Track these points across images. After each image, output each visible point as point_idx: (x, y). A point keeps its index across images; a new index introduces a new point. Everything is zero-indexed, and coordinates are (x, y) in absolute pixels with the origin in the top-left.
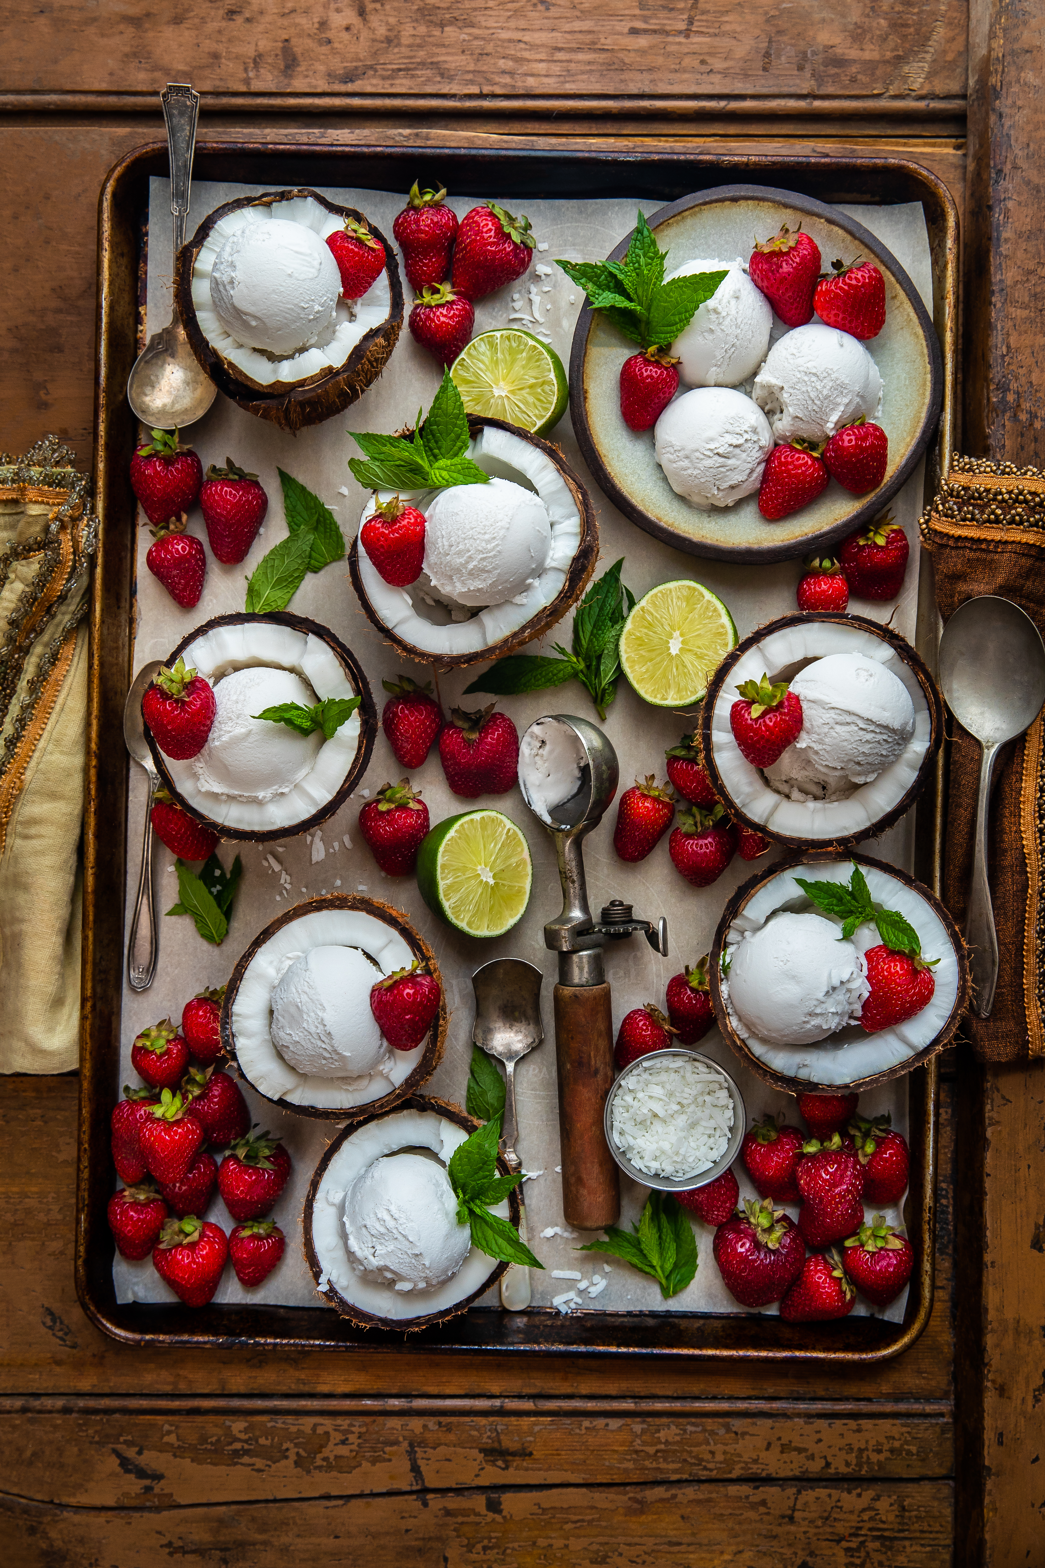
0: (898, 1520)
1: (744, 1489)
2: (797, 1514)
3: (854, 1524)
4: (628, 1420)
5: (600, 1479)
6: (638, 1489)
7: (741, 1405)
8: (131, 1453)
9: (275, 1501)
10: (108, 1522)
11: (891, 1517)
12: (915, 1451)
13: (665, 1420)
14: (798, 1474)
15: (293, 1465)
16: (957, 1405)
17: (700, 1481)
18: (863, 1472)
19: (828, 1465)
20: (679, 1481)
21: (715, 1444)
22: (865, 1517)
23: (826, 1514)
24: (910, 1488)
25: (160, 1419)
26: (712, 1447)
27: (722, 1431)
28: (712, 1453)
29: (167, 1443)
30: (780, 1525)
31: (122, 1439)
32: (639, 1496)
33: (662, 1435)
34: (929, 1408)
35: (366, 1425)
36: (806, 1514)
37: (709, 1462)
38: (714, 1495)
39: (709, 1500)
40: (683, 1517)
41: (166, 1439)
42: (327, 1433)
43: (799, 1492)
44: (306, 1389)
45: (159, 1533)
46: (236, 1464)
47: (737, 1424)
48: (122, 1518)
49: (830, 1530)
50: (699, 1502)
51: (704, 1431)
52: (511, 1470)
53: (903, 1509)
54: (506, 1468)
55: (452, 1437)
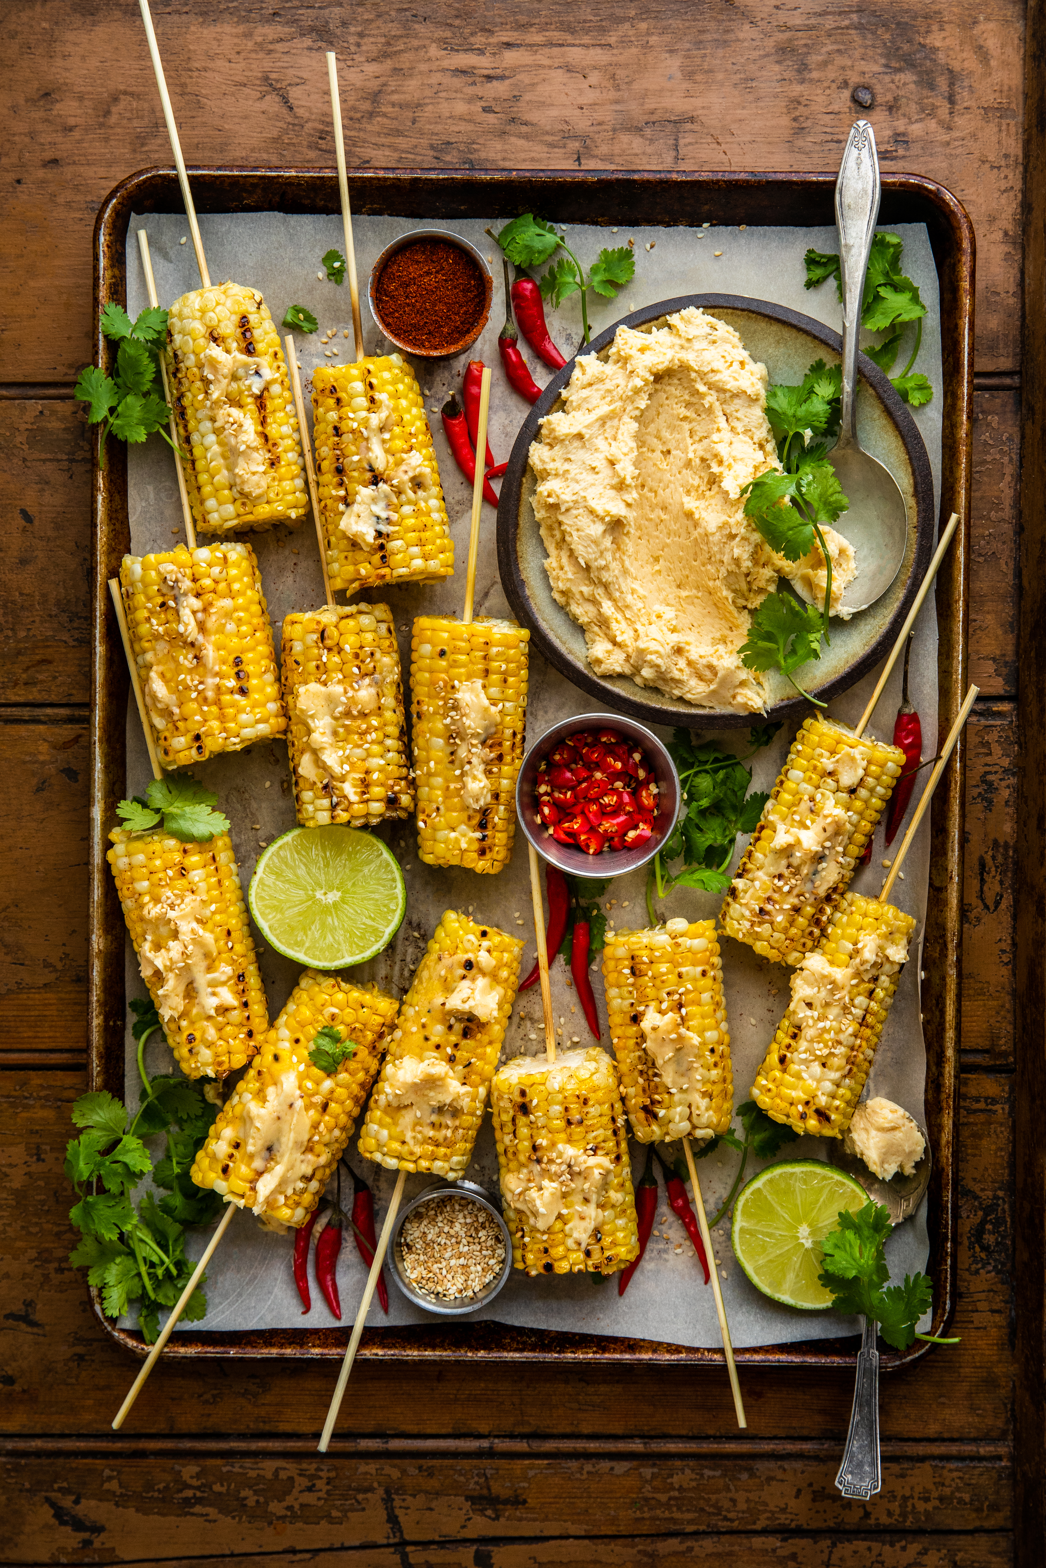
1: (773, 1542)
4: (636, 1464)
5: (606, 1530)
6: (649, 1541)
7: (767, 1446)
8: (67, 1502)
9: (232, 1555)
12: (967, 1500)
13: (678, 1463)
14: (832, 1525)
16: (1016, 1447)
17: (719, 1533)
18: (908, 1524)
19: (867, 1515)
20: (696, 1533)
21: (737, 1491)
24: (963, 1541)
25: (99, 1462)
26: (733, 1495)
27: (745, 1476)
28: (733, 1501)
29: (108, 1491)
31: (56, 1486)
32: (649, 1549)
33: (676, 1480)
34: (984, 1450)
35: (336, 1469)
37: (729, 1511)
38: (736, 1548)
39: (730, 1554)
41: (106, 1486)
42: (291, 1479)
43: (834, 1545)
44: (267, 1428)
46: (187, 1514)
47: (763, 1468)
50: (718, 1555)
51: (725, 1475)
52: (502, 1520)
54: (497, 1518)
55: (434, 1483)
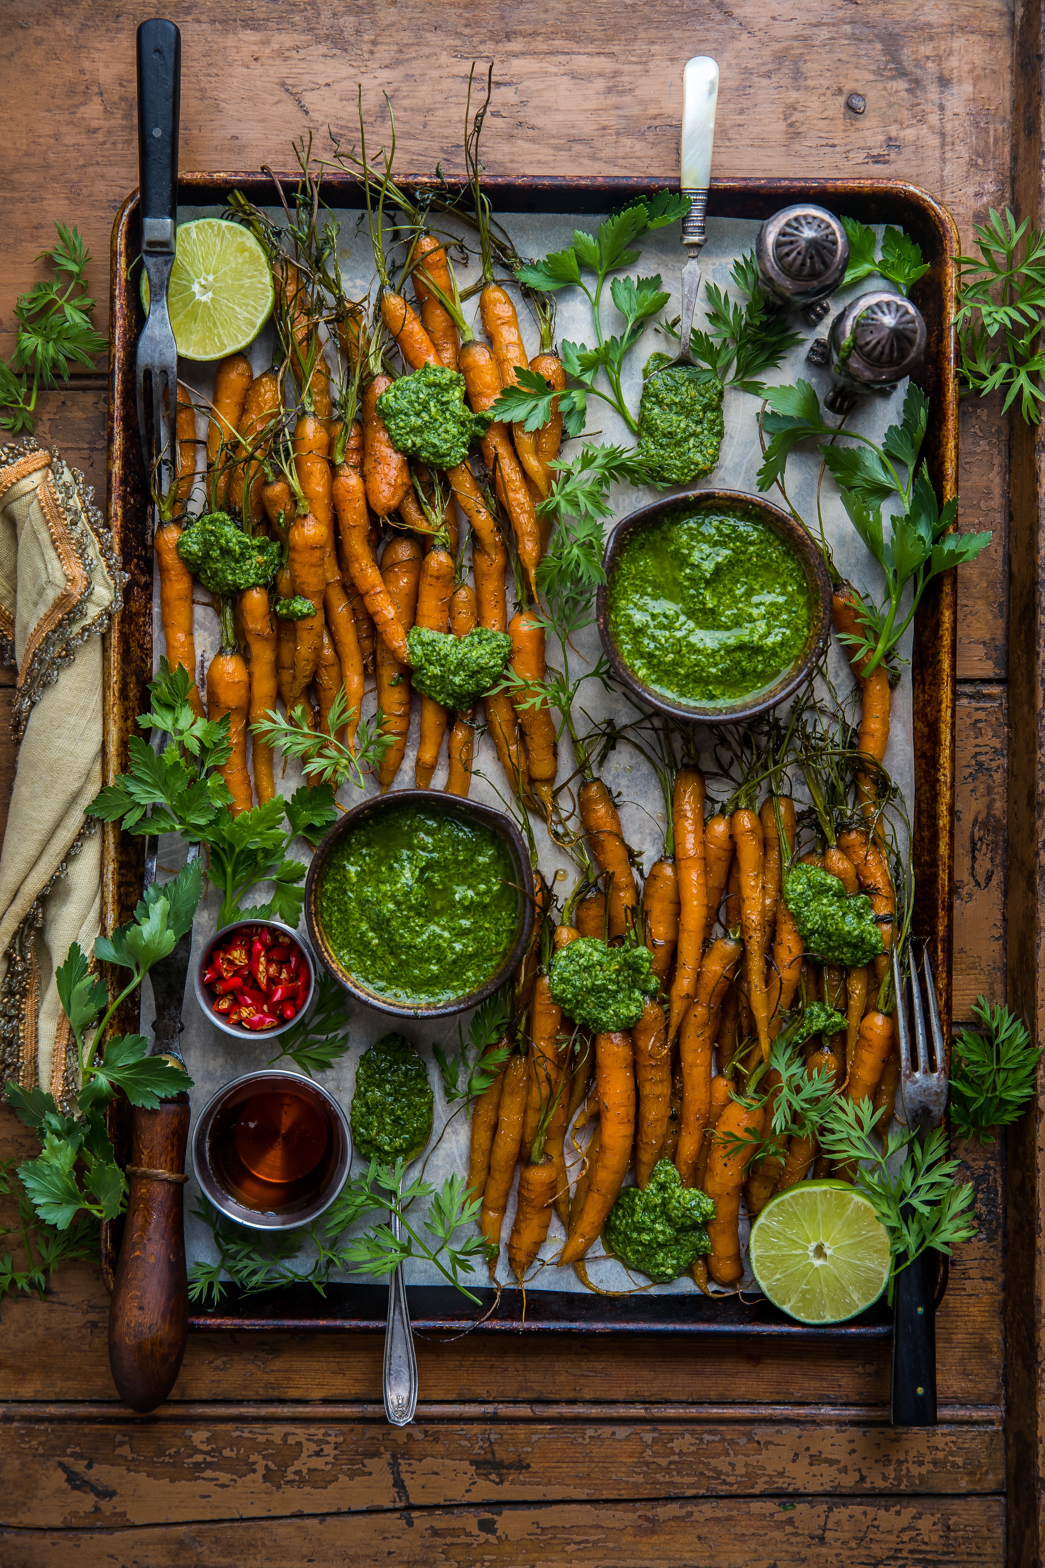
0: (942, 1541)
1: (770, 1506)
2: (828, 1534)
3: (894, 1546)
4: (638, 1428)
5: (606, 1494)
6: (649, 1505)
7: (765, 1411)
8: (80, 1467)
9: (242, 1520)
10: (54, 1544)
11: (935, 1538)
12: (960, 1463)
13: (679, 1428)
14: (829, 1489)
15: (261, 1480)
16: (1008, 1412)
17: (719, 1497)
18: (903, 1487)
19: (863, 1478)
20: (695, 1497)
21: (736, 1455)
22: (906, 1537)
23: (861, 1535)
24: (956, 1505)
25: (111, 1428)
26: (732, 1459)
27: (743, 1441)
28: (732, 1465)
29: (120, 1456)
30: (809, 1546)
31: (69, 1451)
32: (649, 1514)
33: (676, 1445)
34: (977, 1414)
35: (343, 1434)
36: (838, 1535)
37: (728, 1475)
38: (735, 1513)
39: (729, 1519)
40: (699, 1538)
41: (118, 1451)
42: (299, 1444)
43: (830, 1509)
44: (275, 1394)
45: (111, 1556)
46: (199, 1478)
47: (762, 1432)
48: (70, 1539)
49: (865, 1552)
50: (717, 1520)
51: (723, 1440)
52: (506, 1484)
53: (948, 1528)
54: (501, 1482)
55: (439, 1448)
